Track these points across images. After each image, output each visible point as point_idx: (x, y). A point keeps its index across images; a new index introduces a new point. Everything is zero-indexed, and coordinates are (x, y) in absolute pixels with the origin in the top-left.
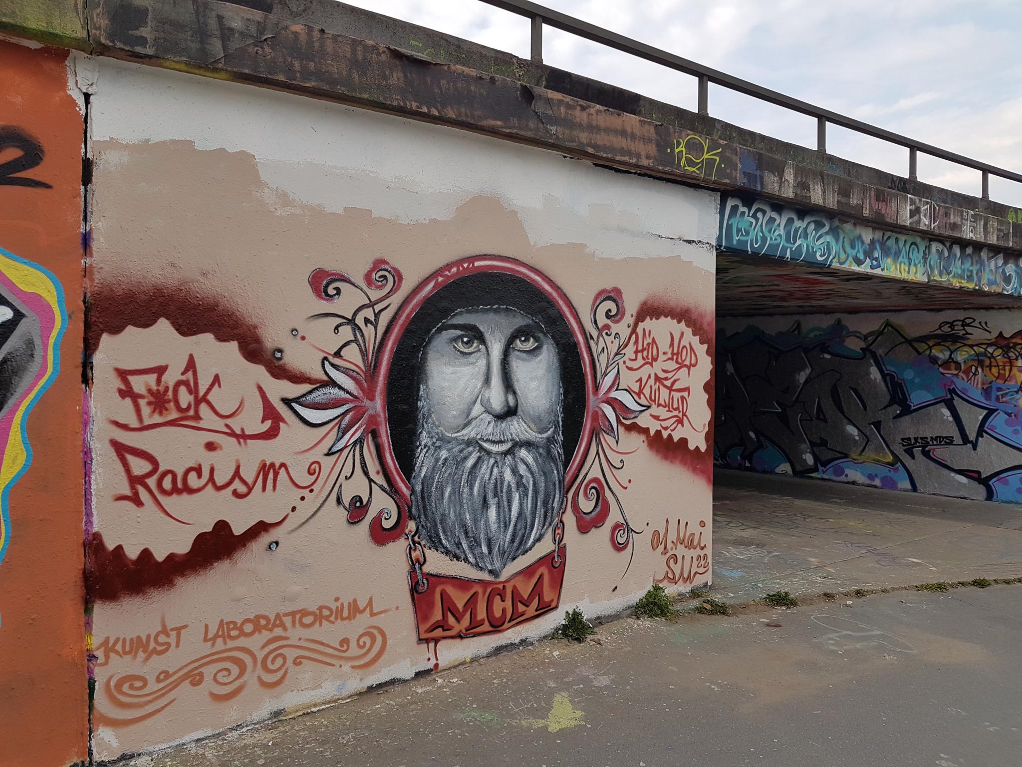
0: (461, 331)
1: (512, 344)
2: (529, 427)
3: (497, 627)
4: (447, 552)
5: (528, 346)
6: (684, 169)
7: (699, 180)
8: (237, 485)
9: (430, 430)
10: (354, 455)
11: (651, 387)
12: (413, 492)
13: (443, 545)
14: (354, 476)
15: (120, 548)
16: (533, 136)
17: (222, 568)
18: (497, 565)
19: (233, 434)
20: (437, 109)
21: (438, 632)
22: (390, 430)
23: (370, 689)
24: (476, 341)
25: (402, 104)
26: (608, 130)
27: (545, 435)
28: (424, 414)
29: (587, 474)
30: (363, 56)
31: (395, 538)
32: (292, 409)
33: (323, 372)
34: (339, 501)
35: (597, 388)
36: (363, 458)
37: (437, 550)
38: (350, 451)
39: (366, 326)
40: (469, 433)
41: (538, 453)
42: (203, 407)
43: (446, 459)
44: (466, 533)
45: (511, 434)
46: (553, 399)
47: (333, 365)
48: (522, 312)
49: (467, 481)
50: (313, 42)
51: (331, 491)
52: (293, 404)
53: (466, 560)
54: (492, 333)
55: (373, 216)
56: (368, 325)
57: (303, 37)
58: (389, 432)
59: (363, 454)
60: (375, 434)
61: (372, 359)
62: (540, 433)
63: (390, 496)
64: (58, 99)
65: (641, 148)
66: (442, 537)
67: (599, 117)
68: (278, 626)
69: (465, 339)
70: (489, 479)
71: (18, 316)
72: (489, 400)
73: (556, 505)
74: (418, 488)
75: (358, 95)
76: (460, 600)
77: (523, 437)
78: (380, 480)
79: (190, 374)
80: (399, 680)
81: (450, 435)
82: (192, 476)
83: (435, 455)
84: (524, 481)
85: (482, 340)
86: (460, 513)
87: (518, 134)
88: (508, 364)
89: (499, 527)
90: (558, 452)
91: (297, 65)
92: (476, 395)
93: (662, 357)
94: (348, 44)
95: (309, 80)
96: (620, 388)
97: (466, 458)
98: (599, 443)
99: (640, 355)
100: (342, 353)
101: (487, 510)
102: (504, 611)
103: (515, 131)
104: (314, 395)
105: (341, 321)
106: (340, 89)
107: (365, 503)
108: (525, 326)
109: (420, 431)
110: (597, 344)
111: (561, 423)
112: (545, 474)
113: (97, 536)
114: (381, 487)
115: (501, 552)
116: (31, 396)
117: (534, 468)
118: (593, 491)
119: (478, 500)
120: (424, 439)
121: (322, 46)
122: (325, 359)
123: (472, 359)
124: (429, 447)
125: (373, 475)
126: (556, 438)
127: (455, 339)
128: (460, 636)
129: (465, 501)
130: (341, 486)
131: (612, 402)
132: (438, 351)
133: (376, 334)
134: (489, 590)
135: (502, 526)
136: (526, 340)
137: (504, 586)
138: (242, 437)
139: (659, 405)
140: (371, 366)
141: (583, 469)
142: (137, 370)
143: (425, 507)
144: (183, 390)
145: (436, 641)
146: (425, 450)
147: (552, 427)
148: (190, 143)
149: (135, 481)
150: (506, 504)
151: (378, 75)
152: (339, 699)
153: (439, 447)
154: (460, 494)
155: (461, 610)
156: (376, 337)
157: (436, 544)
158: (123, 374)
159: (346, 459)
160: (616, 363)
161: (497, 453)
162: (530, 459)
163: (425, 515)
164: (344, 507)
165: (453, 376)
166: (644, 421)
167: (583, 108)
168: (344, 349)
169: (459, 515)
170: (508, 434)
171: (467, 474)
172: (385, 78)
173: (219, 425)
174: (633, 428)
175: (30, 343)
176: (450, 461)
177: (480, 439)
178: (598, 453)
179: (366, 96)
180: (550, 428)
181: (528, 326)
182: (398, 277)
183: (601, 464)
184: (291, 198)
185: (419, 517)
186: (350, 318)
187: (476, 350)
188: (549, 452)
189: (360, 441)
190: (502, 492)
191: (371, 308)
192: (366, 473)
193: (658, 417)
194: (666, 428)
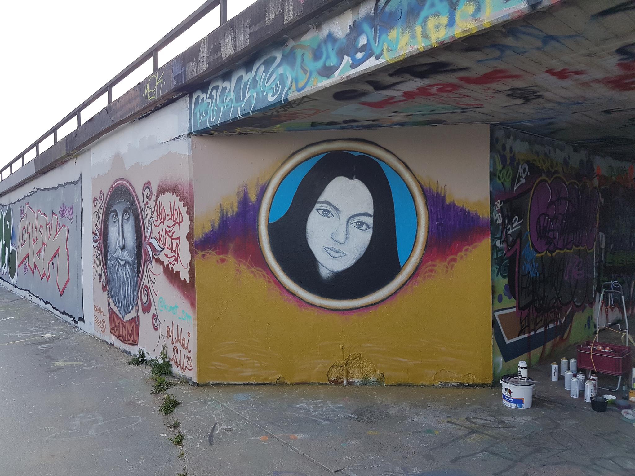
0: (114, 213)
1: (123, 216)
2: (128, 254)
3: (124, 340)
4: (114, 302)
5: (127, 217)
6: (149, 101)
9: (110, 252)
11: (164, 237)
12: (108, 275)
14: (99, 266)
18: (123, 314)
21: (113, 331)
23: (103, 341)
26: (125, 105)
27: (132, 259)
28: (108, 246)
29: (144, 282)
34: (98, 274)
36: (100, 260)
37: (112, 300)
38: (99, 257)
40: (116, 255)
41: (131, 267)
43: (113, 265)
44: (117, 296)
45: (125, 257)
46: (134, 242)
47: (96, 228)
48: (125, 201)
49: (117, 274)
51: (97, 270)
54: (119, 212)
56: (100, 214)
58: (104, 252)
61: (101, 225)
66: (113, 295)
67: (123, 101)
69: (114, 216)
70: (121, 275)
72: (119, 241)
76: (117, 323)
77: (127, 259)
80: (108, 343)
81: (113, 255)
83: (110, 262)
85: (117, 216)
89: (123, 297)
90: (136, 268)
93: (167, 218)
96: (153, 237)
97: (116, 265)
98: (147, 267)
99: (159, 218)
102: (125, 335)
103: (105, 127)
107: (101, 276)
108: (126, 208)
109: (108, 252)
110: (144, 213)
111: (136, 254)
112: (132, 278)
115: (124, 308)
117: (130, 273)
118: (146, 292)
120: (109, 255)
123: (116, 224)
125: (102, 266)
126: (135, 261)
128: (117, 337)
129: (116, 282)
131: (151, 245)
132: (110, 222)
134: (122, 323)
136: (126, 214)
137: (125, 324)
139: (167, 248)
140: (101, 228)
145: (113, 335)
146: (109, 260)
150: (124, 287)
153: (111, 260)
154: (115, 280)
155: (117, 327)
160: (151, 223)
161: (122, 264)
166: (162, 257)
167: (118, 101)
168: (97, 222)
169: (115, 288)
171: (116, 272)
174: (158, 261)
177: (118, 258)
178: (147, 272)
180: (133, 256)
182: (103, 195)
183: (148, 279)
186: (98, 212)
187: (116, 220)
188: (133, 268)
189: (100, 254)
191: (100, 208)
193: (167, 255)
194: (171, 263)
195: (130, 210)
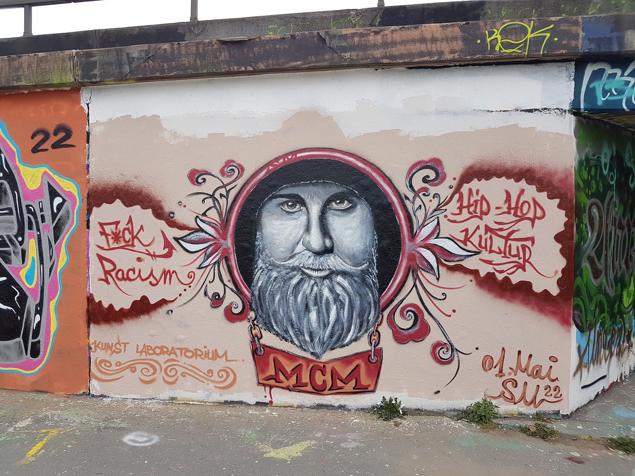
0: (287, 198)
1: (328, 205)
2: (345, 262)
3: (318, 390)
4: (278, 335)
5: (342, 207)
6: (500, 53)
7: (523, 58)
8: (151, 279)
9: (264, 259)
10: (214, 270)
11: (481, 237)
12: (253, 295)
13: (275, 330)
14: (214, 281)
15: (100, 302)
16: (329, 64)
17: (144, 318)
18: (318, 350)
19: (149, 254)
20: (251, 66)
21: (272, 382)
22: (237, 257)
23: (226, 402)
24: (298, 205)
25: (227, 69)
26: (404, 42)
27: (359, 268)
28: (259, 249)
29: (403, 300)
30: (203, 49)
31: (241, 320)
32: (179, 243)
33: (196, 224)
34: (206, 294)
35: (413, 236)
36: (220, 272)
37: (270, 332)
38: (212, 267)
39: (221, 198)
40: (294, 262)
41: (353, 280)
42: (136, 241)
43: (276, 278)
44: (292, 325)
45: (329, 266)
46: (368, 243)
47: (201, 220)
48: (337, 184)
49: (293, 292)
50: (174, 51)
51: (201, 288)
52: (180, 241)
53: (292, 342)
54: (312, 198)
55: (226, 136)
56: (222, 197)
57: (169, 51)
58: (236, 258)
59: (219, 269)
60: (227, 259)
61: (225, 217)
62: (354, 266)
63: (238, 295)
64: (77, 108)
65: (445, 47)
66: (274, 325)
67: (394, 35)
68: (173, 353)
69: (290, 204)
70: (310, 293)
71: (64, 201)
72: (309, 242)
73: (371, 317)
74: (256, 293)
75: (200, 72)
76: (289, 367)
77: (339, 268)
78: (231, 285)
79: (130, 225)
80: (245, 403)
81: (279, 263)
82: (131, 273)
83: (268, 275)
84: (341, 298)
85: (303, 203)
86: (287, 312)
87: (316, 66)
88: (325, 219)
89: (319, 325)
90: (373, 281)
91: (165, 65)
92: (298, 239)
94: (194, 46)
95: (172, 72)
96: (440, 236)
97: (291, 278)
98: (416, 278)
99: (465, 211)
100: (207, 214)
101: (309, 313)
102: (324, 382)
103: (313, 65)
104: (191, 236)
105: (206, 196)
106: (190, 72)
107: (221, 297)
108: (340, 193)
109: (257, 259)
110: (413, 203)
111: (375, 261)
112: (360, 295)
113: (91, 295)
114: (232, 289)
115: (321, 342)
116: (69, 234)
117: (350, 289)
118: (410, 313)
119: (301, 307)
120: (260, 264)
121: (179, 51)
122: (197, 217)
123: (295, 216)
124: (263, 269)
125: (226, 282)
126: (370, 271)
127: (282, 204)
128: (288, 388)
129: (290, 305)
130: (207, 286)
131: (431, 248)
132: (269, 212)
133: (227, 203)
134: (311, 365)
135: (321, 325)
136: (342, 202)
137: (324, 366)
138: (154, 256)
139: (491, 251)
140: (224, 221)
141: (399, 296)
142: (107, 223)
143: (261, 304)
144: (126, 232)
145: (271, 387)
146: (261, 271)
147: (366, 263)
148: (130, 116)
149: (107, 273)
150: (325, 311)
151: (212, 57)
152: (207, 402)
153: (271, 270)
154: (287, 301)
155: (289, 373)
156: (227, 204)
157: (270, 328)
158: (102, 225)
159: (210, 271)
160: (436, 217)
161: (317, 277)
162: (346, 284)
163: (262, 310)
164: (209, 297)
165: (281, 226)
166: (470, 263)
167: (376, 33)
168: (208, 212)
169: (287, 313)
170: (326, 265)
171: (292, 288)
172: (217, 58)
173: (143, 249)
174: (459, 268)
175: (68, 212)
176: (279, 279)
177: (302, 267)
178: (415, 285)
179: (205, 71)
180: (364, 264)
181: (343, 193)
182: (241, 169)
183: (419, 294)
184: (178, 134)
185: (257, 310)
186: (211, 194)
187: (298, 210)
188: (364, 281)
189: (218, 262)
190: (321, 303)
191: (224, 188)
192: (222, 281)
193: (492, 261)
194: (501, 272)
195: (358, 198)
